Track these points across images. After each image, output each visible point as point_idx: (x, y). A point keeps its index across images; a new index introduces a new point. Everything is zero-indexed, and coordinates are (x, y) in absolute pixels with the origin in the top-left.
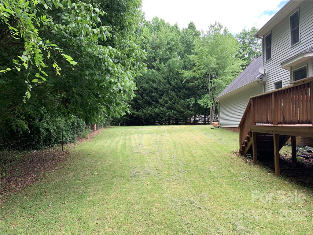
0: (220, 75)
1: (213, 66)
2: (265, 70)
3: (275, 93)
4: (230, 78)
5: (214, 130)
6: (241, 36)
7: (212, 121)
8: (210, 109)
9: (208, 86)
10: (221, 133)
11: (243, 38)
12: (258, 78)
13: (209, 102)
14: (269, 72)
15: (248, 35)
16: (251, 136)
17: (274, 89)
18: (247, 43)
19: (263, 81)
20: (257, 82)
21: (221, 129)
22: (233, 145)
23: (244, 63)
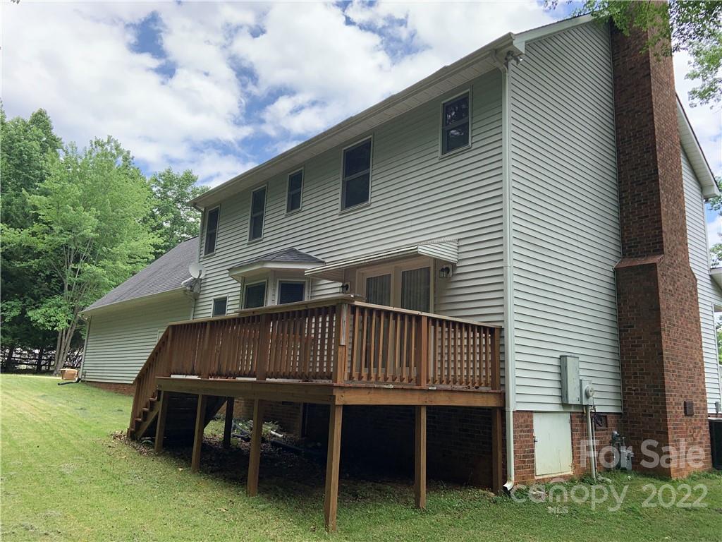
0: (101, 258)
1: (89, 233)
2: (200, 271)
3: (212, 322)
4: (124, 267)
5: (65, 389)
6: (161, 180)
7: (59, 365)
8: (60, 334)
9: (65, 276)
10: (84, 396)
11: (165, 187)
12: (187, 284)
13: (61, 316)
14: (208, 276)
15: (176, 183)
16: (158, 399)
17: (211, 315)
18: (171, 199)
19: (194, 292)
20: (182, 292)
21: (84, 386)
22: (114, 420)
23: (160, 241)
